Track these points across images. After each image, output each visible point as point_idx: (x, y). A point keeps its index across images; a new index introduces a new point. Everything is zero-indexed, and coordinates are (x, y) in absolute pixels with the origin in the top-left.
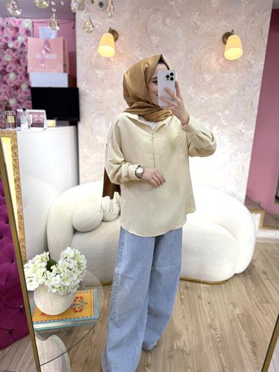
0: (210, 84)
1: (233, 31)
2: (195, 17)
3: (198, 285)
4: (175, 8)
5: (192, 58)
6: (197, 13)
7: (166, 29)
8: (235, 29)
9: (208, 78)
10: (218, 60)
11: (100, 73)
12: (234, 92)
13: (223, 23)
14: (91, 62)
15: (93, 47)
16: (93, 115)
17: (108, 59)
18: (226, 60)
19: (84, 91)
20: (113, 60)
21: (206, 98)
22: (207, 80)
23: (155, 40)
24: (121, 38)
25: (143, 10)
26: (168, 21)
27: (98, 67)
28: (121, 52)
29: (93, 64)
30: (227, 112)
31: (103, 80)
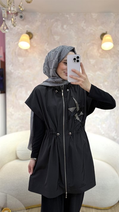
0: (94, 66)
1: (106, 32)
2: (83, 24)
3: (91, 210)
4: (69, 19)
5: (81, 49)
6: (84, 22)
7: (64, 31)
8: (108, 31)
9: (92, 61)
10: (98, 50)
11: (21, 59)
12: (110, 70)
13: (100, 27)
14: (15, 52)
15: (16, 43)
16: (17, 87)
17: (26, 50)
18: (103, 50)
19: (10, 71)
20: (29, 51)
21: (92, 75)
22: (92, 63)
23: (57, 38)
24: (35, 37)
25: (48, 20)
26: (65, 26)
27: (20, 55)
28: (35, 45)
29: (17, 53)
30: (106, 83)
31: (23, 64)
